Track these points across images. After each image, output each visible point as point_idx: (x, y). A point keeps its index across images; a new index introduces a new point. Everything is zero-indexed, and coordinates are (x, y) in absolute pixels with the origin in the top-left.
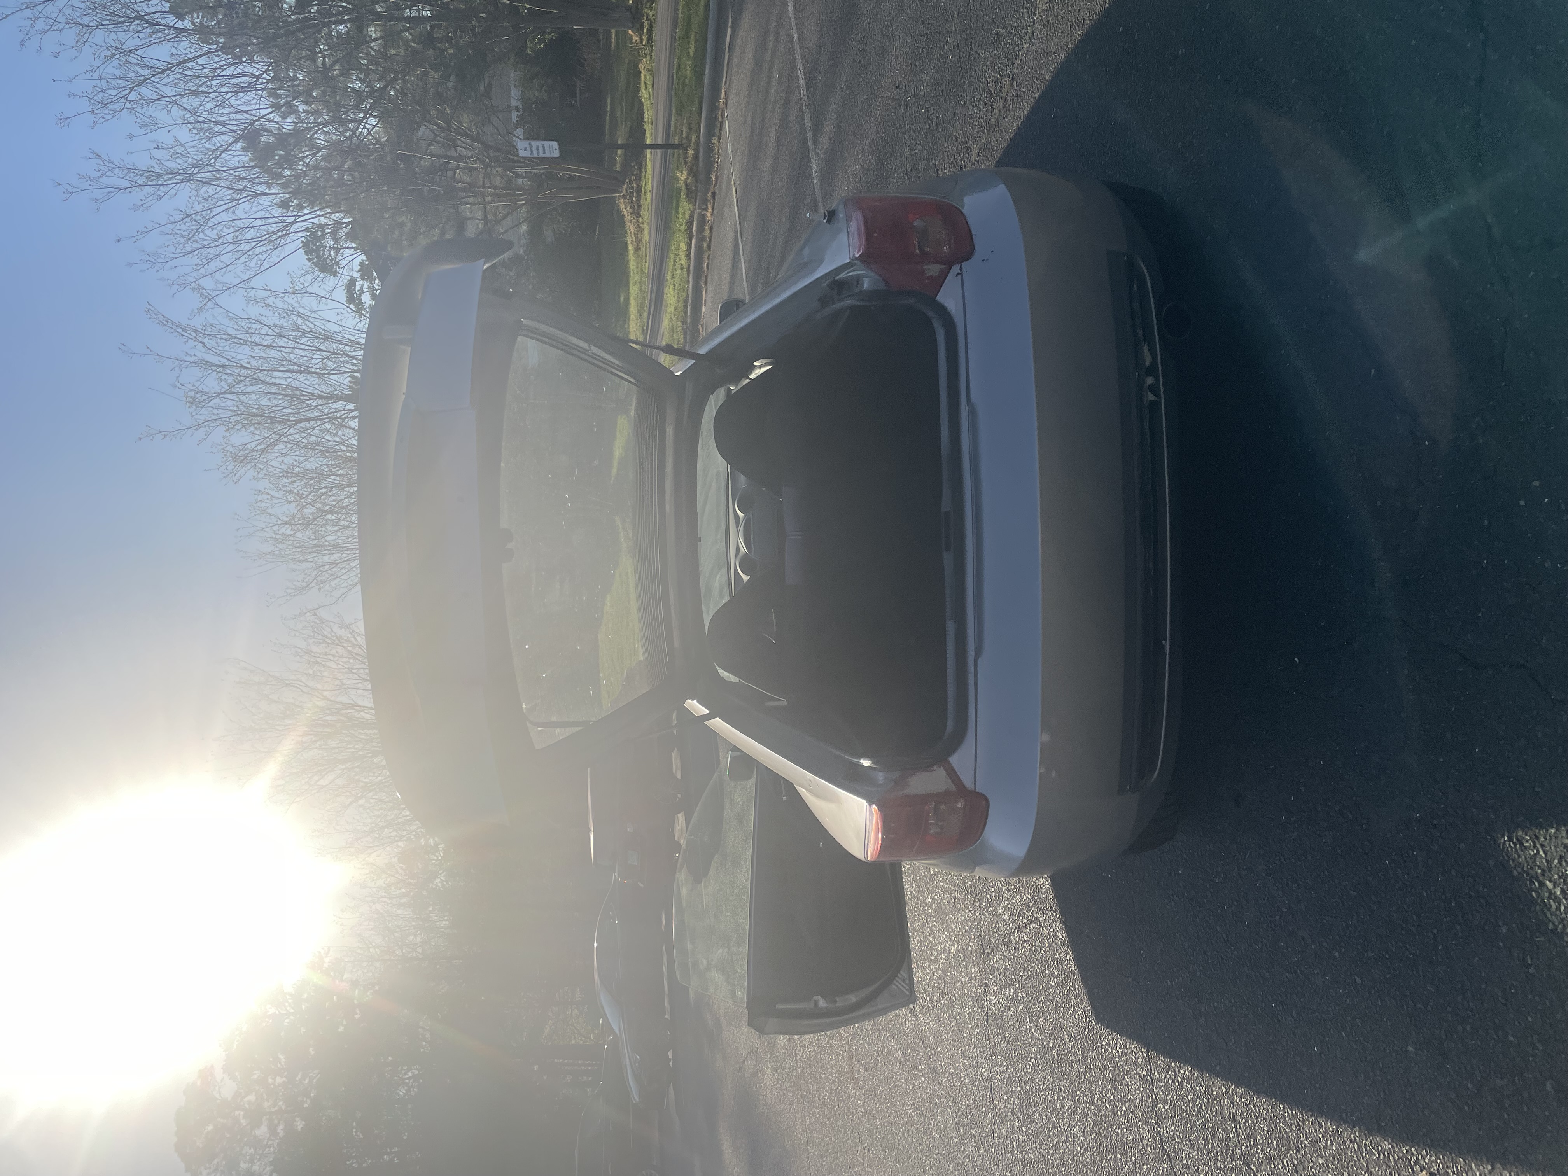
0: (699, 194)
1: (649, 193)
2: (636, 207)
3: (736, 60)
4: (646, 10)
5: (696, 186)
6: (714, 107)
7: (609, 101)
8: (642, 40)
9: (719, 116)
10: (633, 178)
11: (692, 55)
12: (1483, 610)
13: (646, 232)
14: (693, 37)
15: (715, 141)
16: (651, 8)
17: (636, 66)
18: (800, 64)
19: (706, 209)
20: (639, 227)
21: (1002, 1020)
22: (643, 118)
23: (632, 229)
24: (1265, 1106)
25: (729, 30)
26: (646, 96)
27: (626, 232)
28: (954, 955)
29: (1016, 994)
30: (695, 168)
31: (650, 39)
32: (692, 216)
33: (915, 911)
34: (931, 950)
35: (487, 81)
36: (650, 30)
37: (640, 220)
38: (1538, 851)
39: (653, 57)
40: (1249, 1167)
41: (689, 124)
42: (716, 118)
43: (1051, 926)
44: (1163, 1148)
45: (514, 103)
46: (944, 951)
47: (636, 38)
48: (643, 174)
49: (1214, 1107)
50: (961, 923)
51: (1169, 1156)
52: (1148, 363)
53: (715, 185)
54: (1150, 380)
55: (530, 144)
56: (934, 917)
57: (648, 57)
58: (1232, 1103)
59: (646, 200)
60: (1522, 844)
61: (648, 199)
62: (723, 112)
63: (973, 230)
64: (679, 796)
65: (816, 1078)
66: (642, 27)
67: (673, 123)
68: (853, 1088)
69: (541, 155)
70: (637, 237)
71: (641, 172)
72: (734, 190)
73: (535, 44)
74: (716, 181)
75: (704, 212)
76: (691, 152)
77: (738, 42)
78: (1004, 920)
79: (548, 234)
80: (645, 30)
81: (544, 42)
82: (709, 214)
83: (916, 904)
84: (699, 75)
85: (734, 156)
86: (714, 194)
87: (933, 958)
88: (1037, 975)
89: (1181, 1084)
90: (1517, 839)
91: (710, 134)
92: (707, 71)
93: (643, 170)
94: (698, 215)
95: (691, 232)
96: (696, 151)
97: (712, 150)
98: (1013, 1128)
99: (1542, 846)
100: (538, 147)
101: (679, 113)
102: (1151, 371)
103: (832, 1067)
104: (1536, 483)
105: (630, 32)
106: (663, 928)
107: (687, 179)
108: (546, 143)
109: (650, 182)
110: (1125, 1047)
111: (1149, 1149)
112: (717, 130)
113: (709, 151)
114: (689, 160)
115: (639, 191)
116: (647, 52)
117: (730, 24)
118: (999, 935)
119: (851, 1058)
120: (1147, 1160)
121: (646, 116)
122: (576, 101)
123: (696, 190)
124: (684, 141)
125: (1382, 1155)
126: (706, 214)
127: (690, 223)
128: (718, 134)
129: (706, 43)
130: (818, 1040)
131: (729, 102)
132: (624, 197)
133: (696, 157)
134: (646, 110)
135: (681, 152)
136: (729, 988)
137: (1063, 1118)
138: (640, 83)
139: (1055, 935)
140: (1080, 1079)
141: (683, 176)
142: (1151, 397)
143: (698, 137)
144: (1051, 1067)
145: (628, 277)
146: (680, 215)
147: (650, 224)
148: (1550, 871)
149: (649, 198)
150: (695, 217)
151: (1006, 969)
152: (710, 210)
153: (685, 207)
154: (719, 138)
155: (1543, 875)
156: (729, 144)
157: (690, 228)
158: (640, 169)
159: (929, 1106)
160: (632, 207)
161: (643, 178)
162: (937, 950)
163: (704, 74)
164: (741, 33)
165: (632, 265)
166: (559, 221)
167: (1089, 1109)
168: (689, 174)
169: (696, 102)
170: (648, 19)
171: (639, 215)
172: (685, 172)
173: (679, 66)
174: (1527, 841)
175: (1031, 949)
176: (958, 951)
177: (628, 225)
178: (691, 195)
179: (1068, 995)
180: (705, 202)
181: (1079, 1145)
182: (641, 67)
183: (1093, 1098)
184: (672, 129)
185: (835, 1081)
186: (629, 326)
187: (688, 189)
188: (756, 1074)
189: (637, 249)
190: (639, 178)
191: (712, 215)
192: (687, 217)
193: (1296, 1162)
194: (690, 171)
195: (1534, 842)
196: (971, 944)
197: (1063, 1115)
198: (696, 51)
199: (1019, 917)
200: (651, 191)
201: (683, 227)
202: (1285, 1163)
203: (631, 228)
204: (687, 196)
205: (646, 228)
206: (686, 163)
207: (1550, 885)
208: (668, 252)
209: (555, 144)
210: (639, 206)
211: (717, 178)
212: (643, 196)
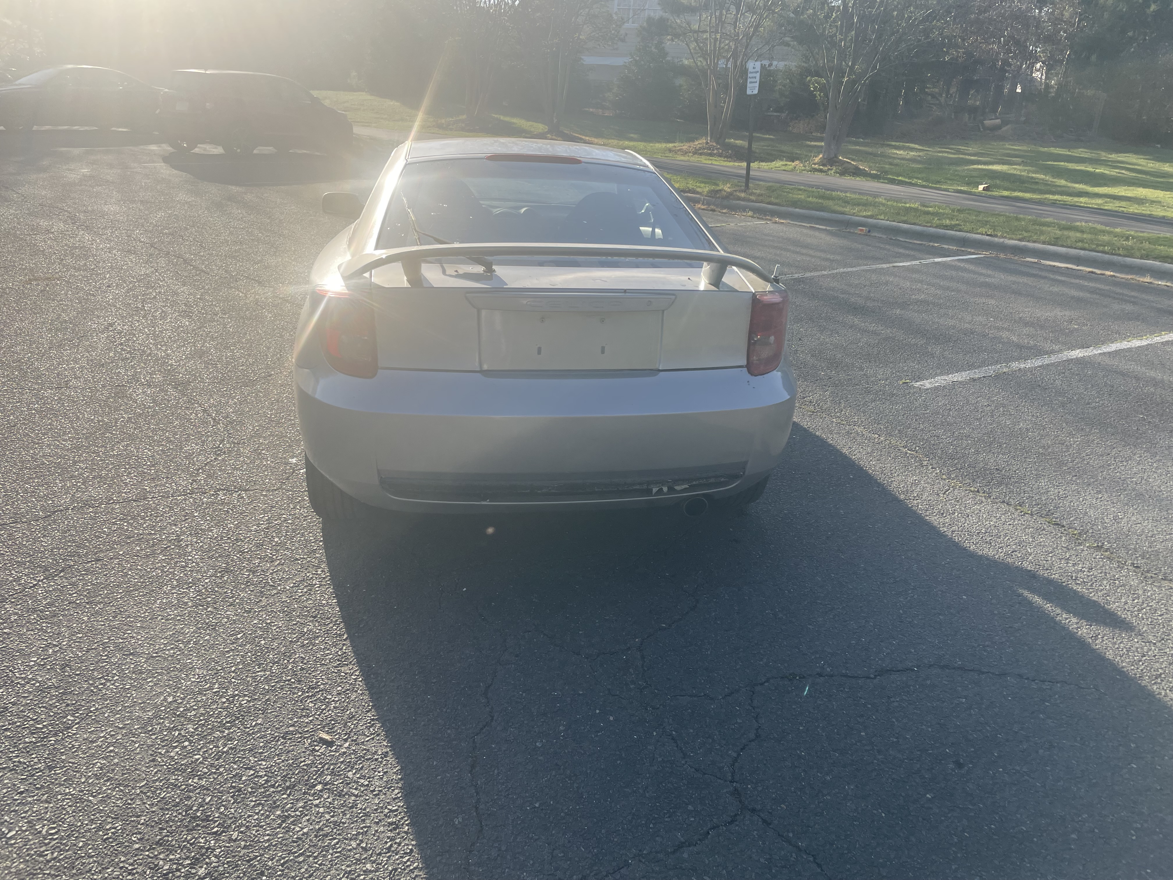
0: (714, 200)
1: (710, 162)
2: (700, 151)
3: (805, 231)
4: (834, 168)
5: (719, 197)
6: (773, 213)
7: (771, 137)
8: (815, 164)
9: (767, 217)
10: (721, 151)
11: (808, 199)
12: (524, 695)
13: (682, 158)
14: (820, 201)
15: (750, 213)
16: (836, 172)
17: (797, 159)
18: (808, 275)
19: (703, 204)
20: (686, 153)
21: (123, 397)
22: (763, 161)
23: (685, 148)
24: (117, 580)
25: (824, 227)
26: (777, 165)
27: (682, 142)
28: (167, 363)
29: (149, 407)
30: (732, 197)
31: (816, 170)
32: (698, 193)
33: (195, 335)
34: (165, 345)
35: (792, 43)
36: (821, 171)
37: (691, 154)
38: (368, 736)
39: (804, 172)
40: (61, 571)
41: (761, 195)
42: (765, 215)
43: (215, 433)
44: (56, 512)
45: (775, 63)
46: (168, 355)
47: (817, 160)
48: (722, 159)
49: (104, 546)
50: (197, 368)
51: (50, 516)
52: (676, 488)
53: (720, 212)
54: (665, 489)
55: (758, 72)
56: (195, 349)
57: (803, 168)
58: (111, 559)
59: (705, 160)
60: (371, 727)
61: (705, 161)
62: (770, 220)
63: (765, 376)
64: (239, 151)
65: (19, 250)
66: (824, 165)
67: (761, 183)
68: (21, 280)
69: (749, 80)
70: (678, 150)
71: (725, 157)
72: (719, 225)
73: (814, 83)
74: (722, 213)
75: (701, 202)
76: (743, 195)
77: (817, 234)
78: (209, 400)
79: (680, 81)
80: (821, 167)
81: (814, 91)
82: (699, 206)
83: (202, 335)
84: (795, 204)
85: (741, 226)
86: (713, 210)
87: (159, 346)
88: (171, 423)
89: (114, 524)
90: (374, 724)
91: (756, 210)
92: (797, 210)
93: (726, 159)
94: (699, 198)
95: (687, 192)
96: (744, 199)
97: (744, 211)
98: (32, 404)
99: (373, 739)
100: (755, 77)
101: (769, 188)
102: (671, 490)
103: (34, 264)
104: (611, 718)
105: (821, 156)
106: (113, 129)
107: (725, 191)
108: (757, 85)
109: (718, 163)
110: (132, 485)
111: (51, 502)
112: (757, 215)
113: (744, 209)
114: (738, 194)
115: (711, 155)
116: (807, 168)
117: (828, 228)
118: (195, 396)
119: (48, 279)
120: (40, 501)
121: (764, 164)
122: (772, 112)
123: (717, 198)
124: (750, 191)
125: (105, 658)
126: (699, 203)
127: (694, 192)
128: (755, 216)
129: (817, 211)
130: (55, 253)
131: (777, 225)
132: (707, 143)
133: (739, 199)
134: (767, 164)
135: (743, 188)
136: (77, 181)
137: (53, 441)
138: (786, 161)
139: (209, 436)
140: (93, 453)
141: (727, 188)
142: (655, 490)
143: (753, 201)
144: (96, 432)
145: (650, 142)
146: (698, 184)
147: (688, 161)
148: (356, 744)
149: (707, 162)
150: (698, 196)
151: (168, 401)
152: (703, 207)
153: (705, 189)
154: (752, 217)
155: (352, 741)
156: (749, 224)
157: (689, 191)
158: (726, 157)
159: (27, 340)
160: (700, 148)
161: (720, 158)
162: (166, 350)
163: (796, 208)
164: (823, 235)
165: (658, 145)
166: (689, 91)
167: (69, 460)
168: (728, 192)
169: (777, 201)
170: (829, 169)
171: (695, 153)
172: (729, 190)
173: (800, 190)
174: (374, 730)
175: (191, 419)
176: (171, 365)
177: (688, 144)
178: (714, 193)
179: (162, 445)
180: (709, 204)
181: (35, 452)
182: (797, 162)
183: (80, 461)
184: (757, 182)
185: (23, 265)
186: (613, 139)
187: (717, 191)
188: (6, 201)
189: (670, 150)
190: (720, 155)
191: (699, 208)
192: (699, 190)
193: (78, 602)
194: (731, 194)
195: (374, 734)
196: (181, 375)
197: (56, 440)
198: (811, 203)
199: (215, 410)
200: (712, 164)
201: (691, 187)
202: (75, 595)
203: (685, 146)
204: (713, 191)
205: (685, 158)
206: (735, 191)
207: (347, 745)
208: (672, 173)
209: (756, 92)
210: (701, 154)
211: (725, 213)
212: (708, 157)
